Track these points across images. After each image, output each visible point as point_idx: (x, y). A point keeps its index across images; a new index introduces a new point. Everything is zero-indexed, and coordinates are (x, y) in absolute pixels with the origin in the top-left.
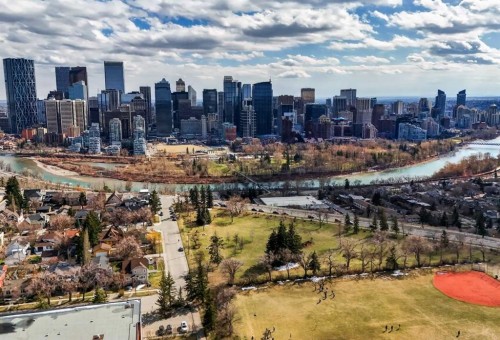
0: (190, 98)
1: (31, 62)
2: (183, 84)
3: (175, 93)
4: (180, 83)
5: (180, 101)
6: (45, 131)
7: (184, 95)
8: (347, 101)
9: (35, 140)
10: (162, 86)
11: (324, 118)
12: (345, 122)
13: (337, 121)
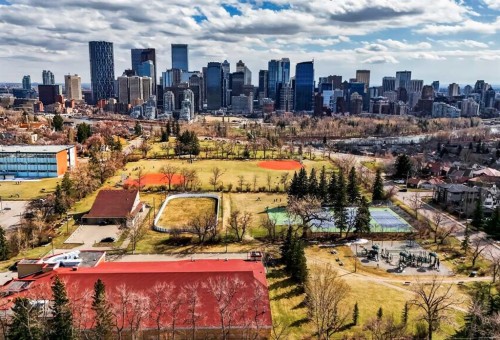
0: (246, 76)
2: (242, 65)
3: (233, 74)
4: (240, 64)
6: (115, 101)
7: (241, 75)
8: (401, 86)
9: (106, 108)
10: (214, 65)
11: (356, 95)
12: (384, 101)
13: (376, 100)
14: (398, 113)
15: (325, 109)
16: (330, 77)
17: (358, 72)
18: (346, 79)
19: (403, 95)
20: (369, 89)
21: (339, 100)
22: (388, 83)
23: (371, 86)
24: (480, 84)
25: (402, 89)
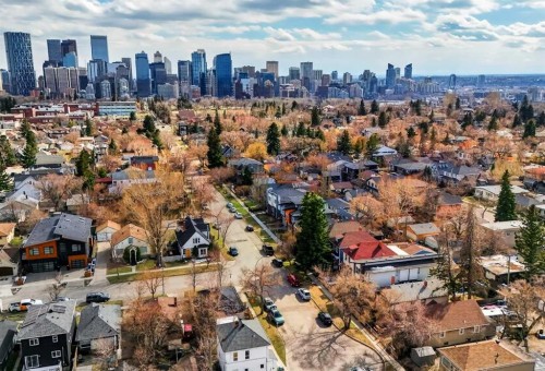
0: (167, 67)
1: (28, 35)
2: (160, 56)
3: (152, 64)
4: (158, 55)
5: (157, 70)
7: (161, 65)
8: (305, 75)
10: (141, 57)
11: (268, 82)
12: (291, 88)
13: (284, 87)
14: (302, 96)
15: (244, 94)
16: (245, 68)
17: (268, 62)
18: (258, 69)
19: (306, 82)
20: (278, 79)
21: (255, 86)
22: (294, 74)
23: (280, 75)
24: (367, 73)
25: (306, 78)
